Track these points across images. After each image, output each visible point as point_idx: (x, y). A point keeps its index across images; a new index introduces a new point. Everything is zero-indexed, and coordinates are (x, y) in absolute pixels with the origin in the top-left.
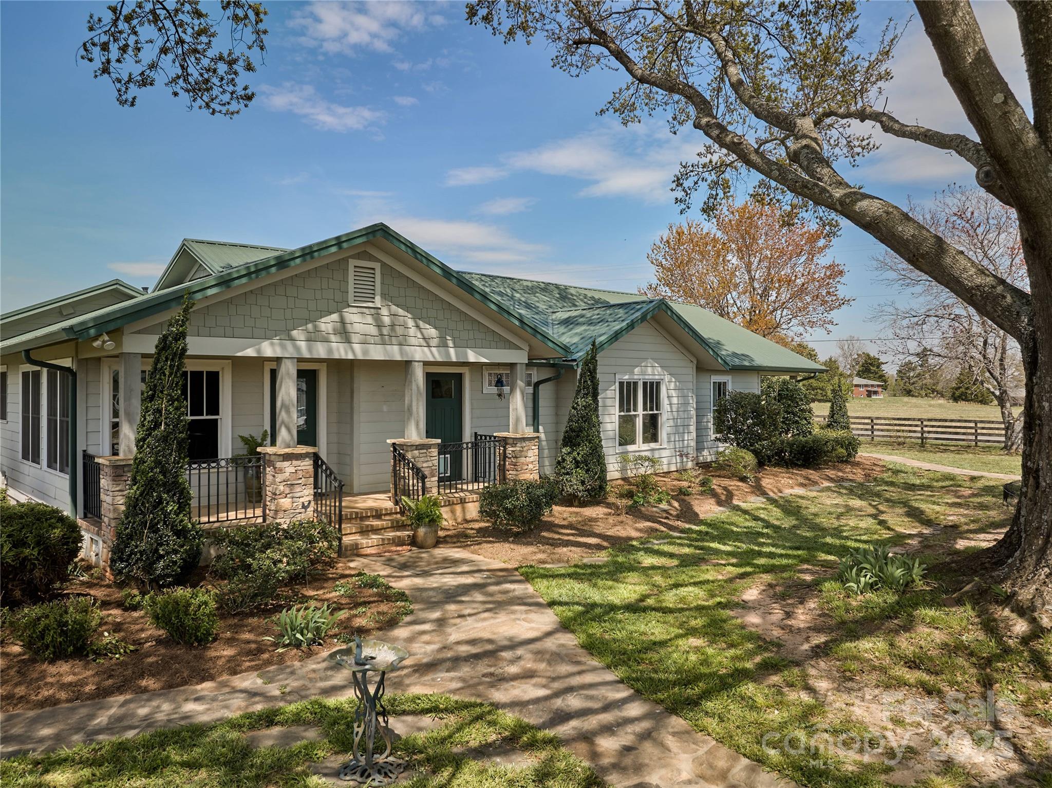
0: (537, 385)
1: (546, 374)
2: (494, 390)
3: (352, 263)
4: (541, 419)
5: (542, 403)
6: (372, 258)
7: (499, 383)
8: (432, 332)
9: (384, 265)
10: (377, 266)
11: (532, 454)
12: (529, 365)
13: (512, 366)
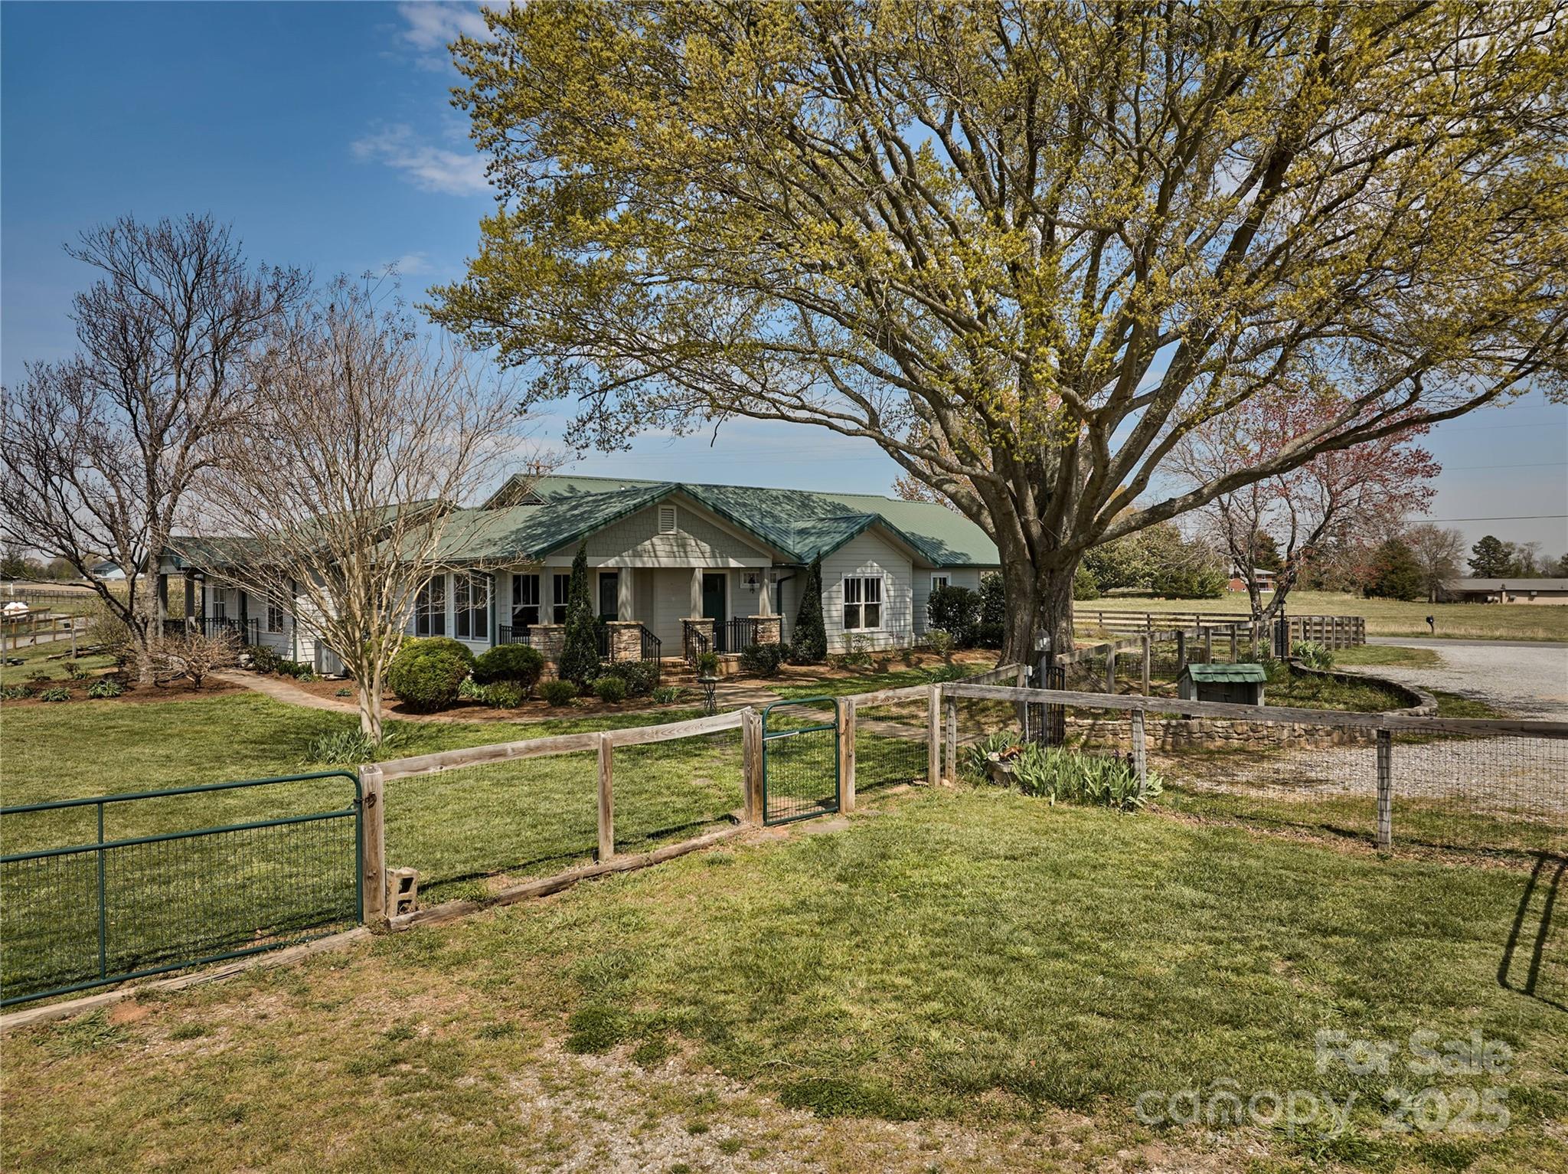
0: (780, 582)
1: (786, 574)
2: (748, 586)
3: (661, 507)
4: (784, 608)
5: (784, 596)
6: (672, 503)
7: (752, 581)
8: (707, 548)
9: (679, 507)
10: (675, 508)
11: (775, 630)
12: (775, 567)
13: (761, 569)
